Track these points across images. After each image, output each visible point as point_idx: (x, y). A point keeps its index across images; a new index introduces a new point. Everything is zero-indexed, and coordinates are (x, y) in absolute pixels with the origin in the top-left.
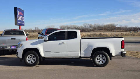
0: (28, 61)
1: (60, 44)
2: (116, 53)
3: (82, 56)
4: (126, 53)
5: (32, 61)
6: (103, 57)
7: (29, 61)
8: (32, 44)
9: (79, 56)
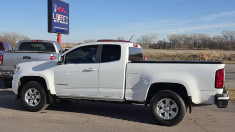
0: (27, 101)
1: (84, 71)
2: (201, 98)
3: (127, 98)
4: (228, 98)
5: (34, 102)
6: (171, 103)
7: (29, 100)
8: (35, 69)
9: (123, 98)
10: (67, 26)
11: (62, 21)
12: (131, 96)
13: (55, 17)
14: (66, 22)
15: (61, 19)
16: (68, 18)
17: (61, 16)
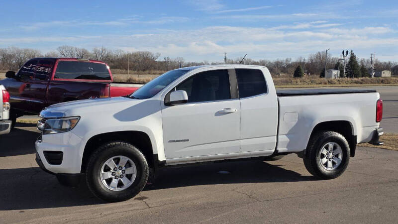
1: (218, 114)
3: (280, 150)
4: (382, 133)
5: (120, 182)
6: (335, 148)
7: (109, 181)
9: (274, 150)
12: (286, 146)
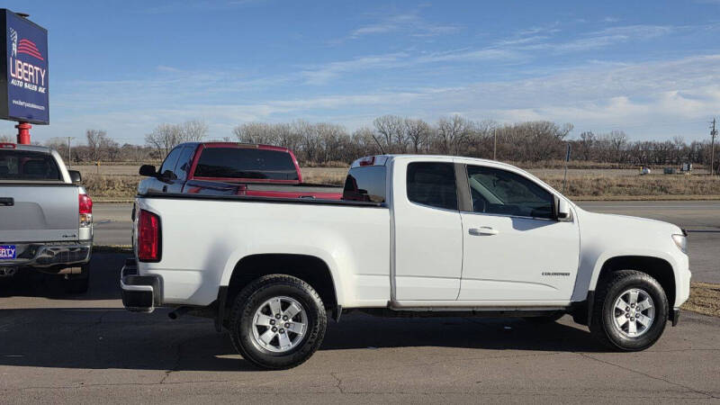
10: (43, 99)
11: (31, 83)
13: (14, 72)
14: (39, 85)
15: (27, 76)
16: (47, 73)
17: (26, 68)
